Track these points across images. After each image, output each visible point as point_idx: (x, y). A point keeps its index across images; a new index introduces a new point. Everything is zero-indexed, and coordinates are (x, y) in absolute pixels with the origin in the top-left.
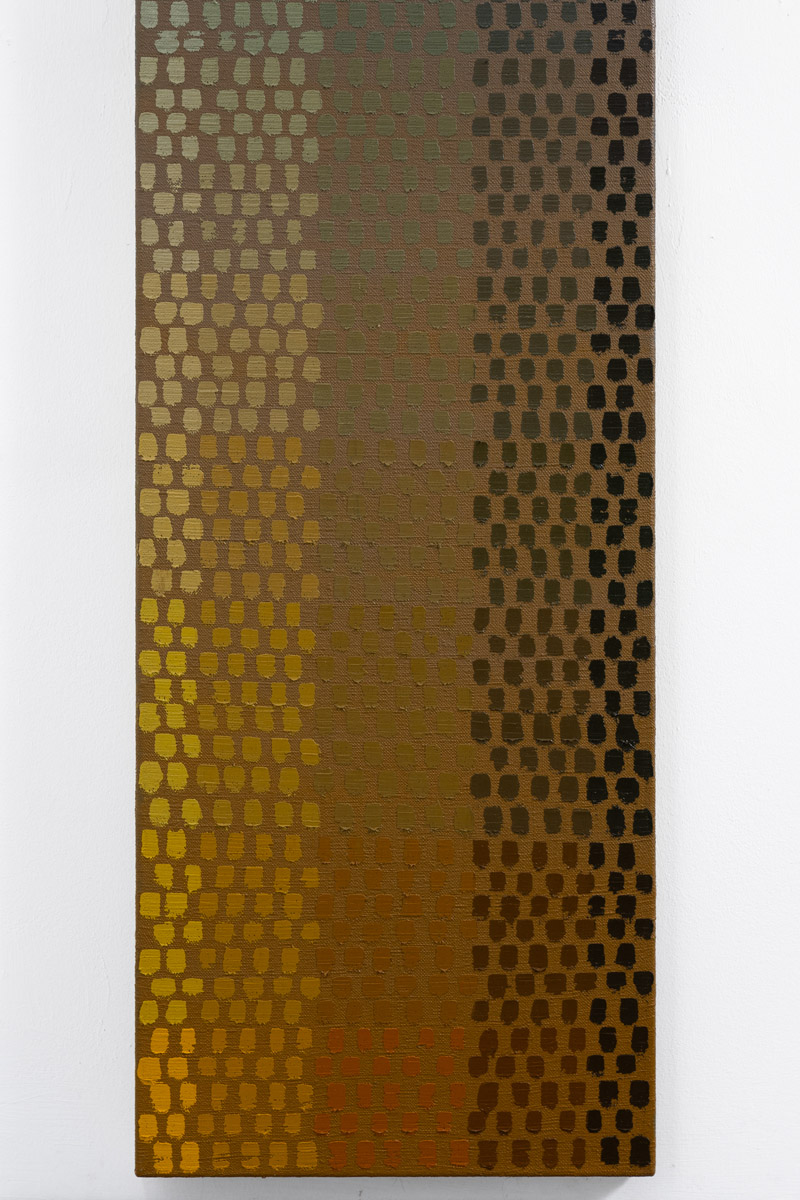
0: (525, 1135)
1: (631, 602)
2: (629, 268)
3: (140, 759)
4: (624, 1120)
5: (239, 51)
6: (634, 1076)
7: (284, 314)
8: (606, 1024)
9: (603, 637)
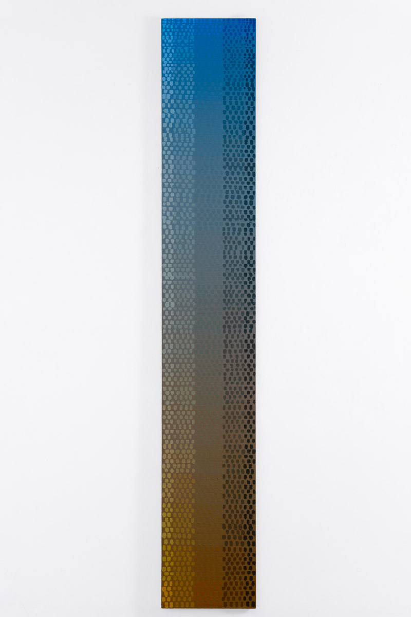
0: (232, 601)
1: (251, 503)
2: (251, 443)
3: (162, 533)
4: (250, 598)
5: (181, 404)
6: (252, 590)
7: (188, 451)
8: (247, 580)
9: (246, 510)
